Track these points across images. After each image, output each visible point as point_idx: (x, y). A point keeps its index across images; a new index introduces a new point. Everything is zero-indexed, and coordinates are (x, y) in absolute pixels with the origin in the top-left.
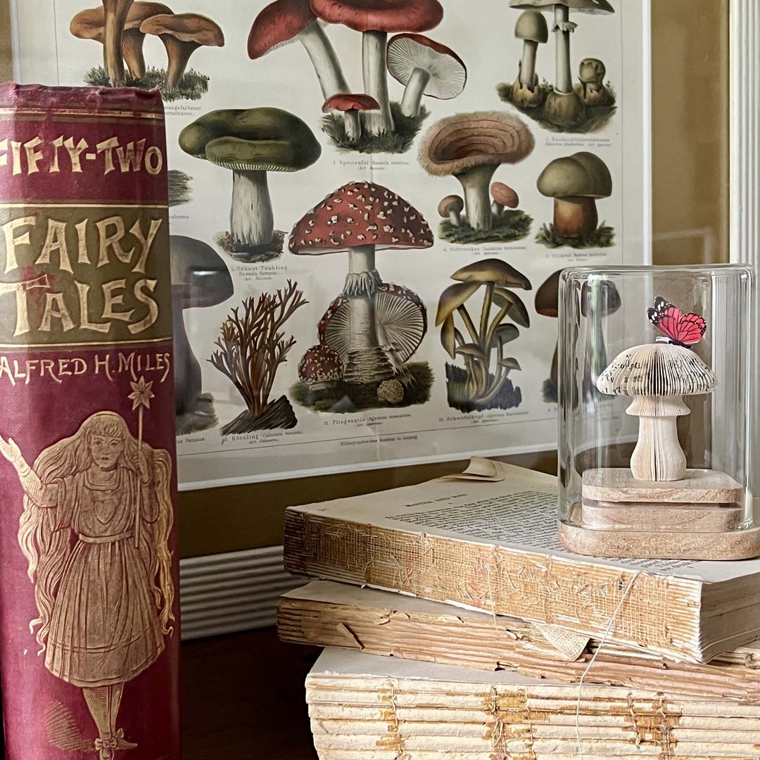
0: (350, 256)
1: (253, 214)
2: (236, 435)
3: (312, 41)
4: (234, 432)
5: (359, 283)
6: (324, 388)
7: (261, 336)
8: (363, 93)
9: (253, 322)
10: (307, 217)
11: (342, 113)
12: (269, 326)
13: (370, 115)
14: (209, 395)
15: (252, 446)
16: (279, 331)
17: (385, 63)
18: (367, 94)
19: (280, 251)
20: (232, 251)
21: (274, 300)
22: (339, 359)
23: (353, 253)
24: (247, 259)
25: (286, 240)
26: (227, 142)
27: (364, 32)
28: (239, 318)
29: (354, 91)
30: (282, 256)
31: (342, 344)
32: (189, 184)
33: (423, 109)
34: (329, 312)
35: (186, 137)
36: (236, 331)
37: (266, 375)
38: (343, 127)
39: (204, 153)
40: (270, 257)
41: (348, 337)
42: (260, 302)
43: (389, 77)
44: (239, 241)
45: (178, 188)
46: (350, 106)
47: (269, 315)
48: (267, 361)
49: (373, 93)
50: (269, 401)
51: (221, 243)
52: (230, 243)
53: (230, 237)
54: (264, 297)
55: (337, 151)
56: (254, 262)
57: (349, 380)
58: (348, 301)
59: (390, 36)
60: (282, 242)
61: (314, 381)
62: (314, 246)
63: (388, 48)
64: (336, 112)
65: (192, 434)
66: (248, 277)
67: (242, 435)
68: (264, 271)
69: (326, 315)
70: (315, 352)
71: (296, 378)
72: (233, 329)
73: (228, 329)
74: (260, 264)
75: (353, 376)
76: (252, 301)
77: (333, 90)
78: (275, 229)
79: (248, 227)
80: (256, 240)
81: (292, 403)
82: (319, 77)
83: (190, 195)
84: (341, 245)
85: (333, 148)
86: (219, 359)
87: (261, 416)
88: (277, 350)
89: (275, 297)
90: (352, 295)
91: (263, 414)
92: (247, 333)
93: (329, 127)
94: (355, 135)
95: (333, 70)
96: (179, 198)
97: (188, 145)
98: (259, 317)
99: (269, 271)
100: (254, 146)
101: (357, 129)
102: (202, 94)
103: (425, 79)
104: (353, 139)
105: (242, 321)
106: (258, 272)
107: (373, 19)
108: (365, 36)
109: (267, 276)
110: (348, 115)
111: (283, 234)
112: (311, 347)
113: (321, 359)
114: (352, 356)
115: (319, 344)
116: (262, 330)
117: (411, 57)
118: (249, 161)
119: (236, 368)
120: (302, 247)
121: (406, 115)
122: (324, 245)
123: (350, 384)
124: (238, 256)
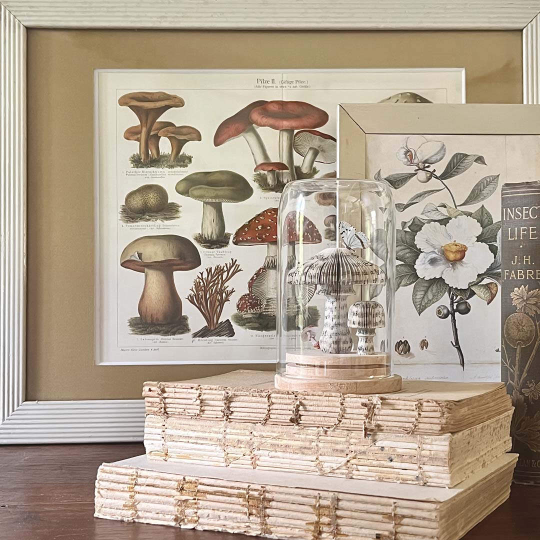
0: (268, 247)
1: (214, 224)
2: (200, 338)
3: (250, 137)
4: (199, 336)
5: (273, 261)
6: (251, 317)
7: (215, 287)
8: (279, 161)
9: (211, 279)
10: (244, 226)
11: (266, 172)
12: (220, 282)
13: (283, 173)
14: (186, 316)
15: (209, 345)
16: (226, 285)
17: (292, 146)
18: (281, 162)
19: (228, 243)
20: (201, 243)
21: (223, 269)
22: (260, 301)
23: (270, 245)
24: (209, 247)
25: (232, 237)
26: (201, 188)
27: (280, 131)
28: (204, 277)
29: (273, 161)
30: (229, 246)
31: (262, 293)
32: (180, 209)
33: (315, 169)
34: (255, 276)
35: (179, 186)
36: (202, 284)
37: (217, 307)
38: (267, 179)
39: (188, 193)
40: (222, 246)
41: (266, 290)
42: (215, 269)
43: (294, 152)
44: (205, 238)
45: (174, 211)
46: (271, 168)
47: (220, 277)
48: (218, 300)
49: (285, 162)
50: (219, 322)
51: (196, 239)
52: (201, 239)
53: (201, 236)
54: (218, 267)
55: (263, 192)
56: (213, 249)
57: (266, 313)
58: (266, 271)
59: (296, 131)
60: (229, 238)
61: (246, 313)
62: (247, 241)
63: (295, 138)
64: (262, 172)
65: (176, 336)
66: (209, 256)
67: (204, 338)
68: (218, 253)
69: (253, 277)
70: (247, 297)
71: (235, 311)
72: (200, 283)
73: (198, 283)
74: (217, 249)
75: (268, 312)
76: (211, 269)
77: (261, 160)
78: (226, 232)
79: (210, 230)
80: (214, 237)
81: (232, 323)
82: (253, 154)
83: (180, 215)
84: (263, 241)
85: (260, 190)
86: (192, 298)
87: (215, 329)
88: (224, 295)
89: (224, 267)
90: (269, 268)
91: (216, 329)
92: (208, 285)
93: (257, 179)
94: (273, 184)
95: (261, 150)
96: (174, 216)
97: (180, 190)
98: (215, 277)
99: (221, 254)
100: (216, 190)
101: (275, 180)
102: (188, 165)
103: (316, 153)
104: (272, 185)
105: (205, 279)
106: (215, 254)
107: (286, 124)
108: (281, 132)
109: (219, 256)
110: (269, 173)
111: (230, 235)
112: (244, 294)
113: (250, 301)
114: (268, 300)
115: (249, 293)
116: (216, 284)
117: (309, 142)
118: (211, 198)
119: (201, 303)
120: (240, 241)
121: (304, 172)
122: (253, 241)
123: (266, 315)
124: (204, 246)
